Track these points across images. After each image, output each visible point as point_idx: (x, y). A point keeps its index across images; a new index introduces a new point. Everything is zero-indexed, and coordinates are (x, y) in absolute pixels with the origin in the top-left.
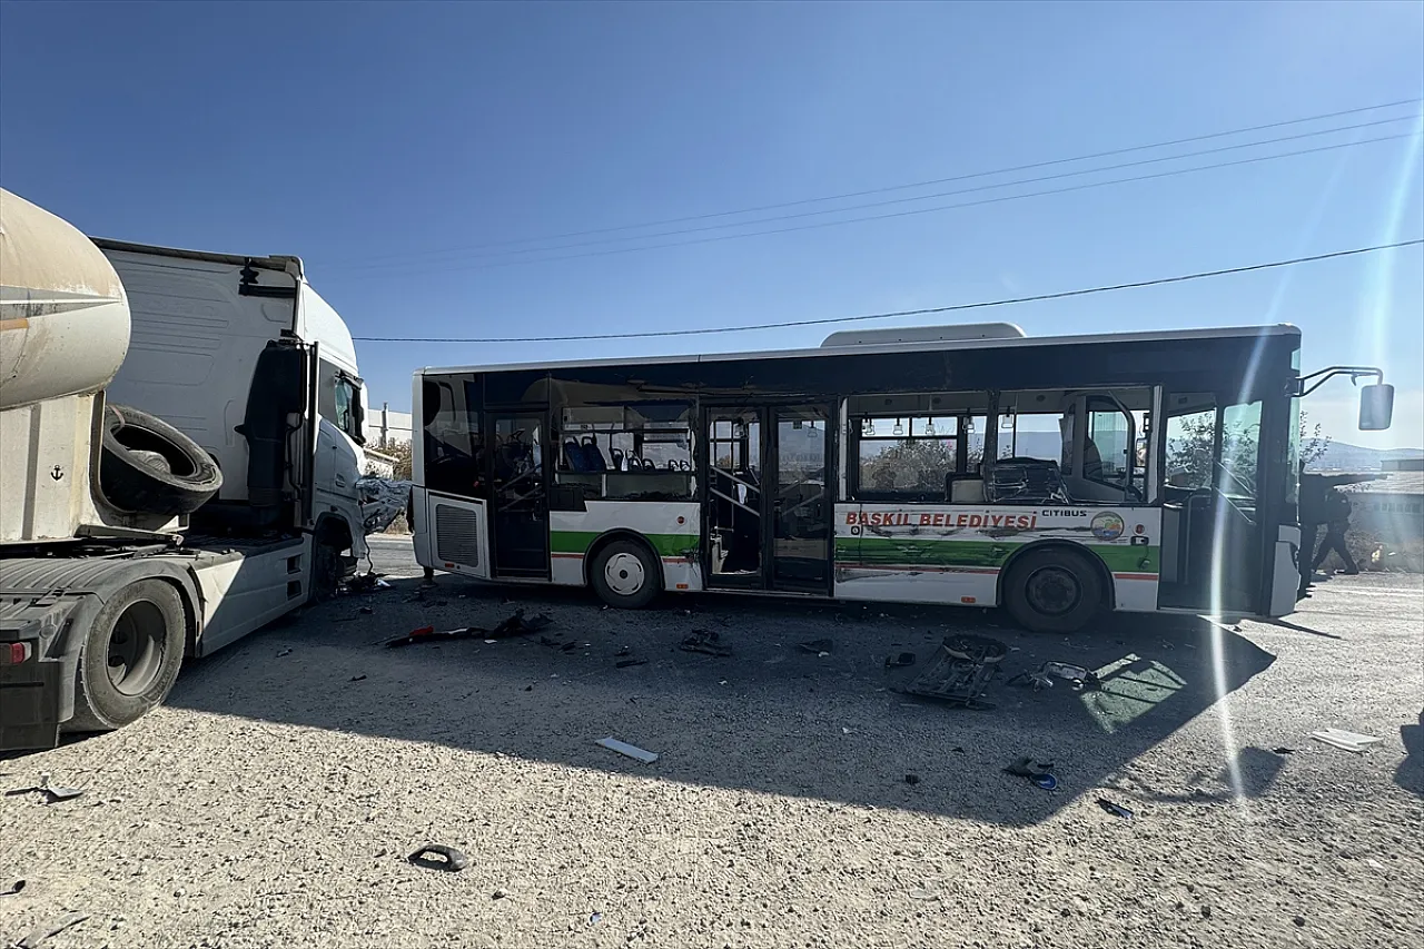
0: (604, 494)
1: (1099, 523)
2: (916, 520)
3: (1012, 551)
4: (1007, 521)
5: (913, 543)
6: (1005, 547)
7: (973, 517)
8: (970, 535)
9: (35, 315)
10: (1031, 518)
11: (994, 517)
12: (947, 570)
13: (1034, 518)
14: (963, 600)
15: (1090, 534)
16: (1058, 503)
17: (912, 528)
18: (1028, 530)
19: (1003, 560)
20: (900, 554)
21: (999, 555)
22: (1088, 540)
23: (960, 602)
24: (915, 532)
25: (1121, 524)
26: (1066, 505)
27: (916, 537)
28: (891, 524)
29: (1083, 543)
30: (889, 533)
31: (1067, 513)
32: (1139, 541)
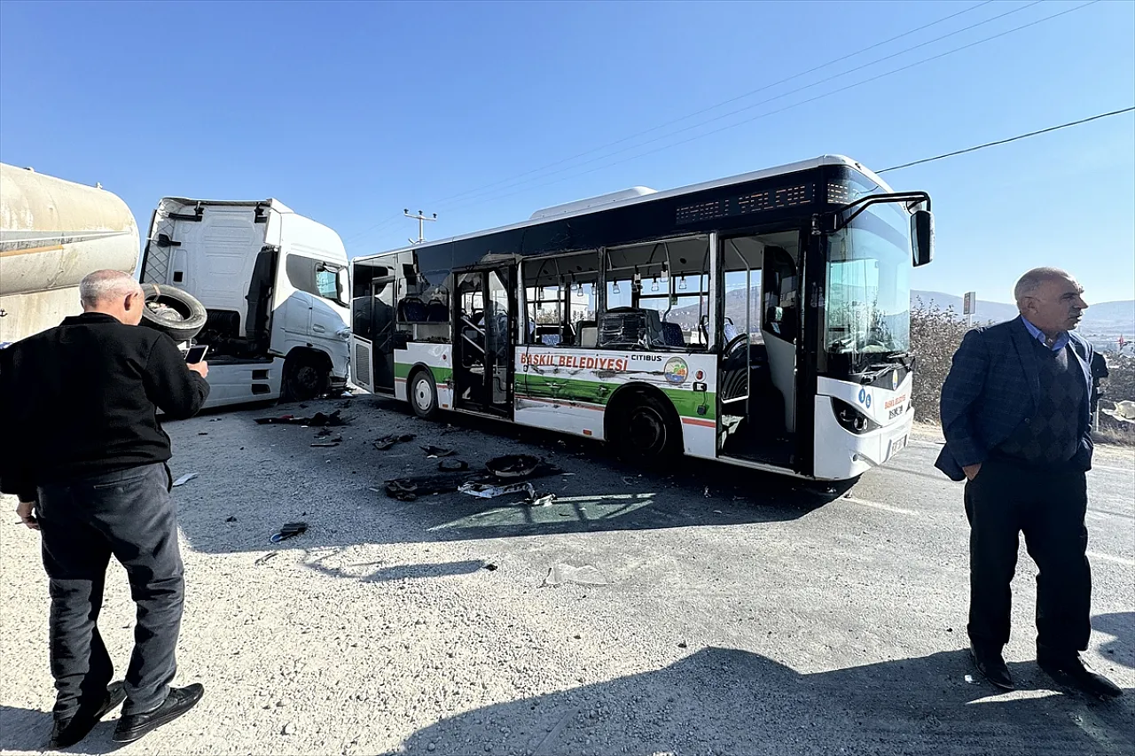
0: (415, 338)
1: (670, 368)
2: (556, 360)
3: (612, 391)
4: (609, 364)
5: (555, 380)
6: (607, 387)
7: (589, 359)
8: (587, 376)
9: (68, 243)
10: (624, 362)
11: (601, 360)
12: (574, 404)
13: (626, 361)
14: (584, 432)
15: (663, 378)
16: (642, 348)
17: (554, 368)
18: (622, 372)
19: (607, 399)
20: (548, 390)
21: (604, 394)
22: (661, 383)
23: (582, 434)
24: (556, 371)
25: (685, 369)
26: (647, 350)
27: (557, 376)
28: (544, 365)
29: (659, 387)
30: (542, 371)
31: (648, 358)
32: (699, 387)
